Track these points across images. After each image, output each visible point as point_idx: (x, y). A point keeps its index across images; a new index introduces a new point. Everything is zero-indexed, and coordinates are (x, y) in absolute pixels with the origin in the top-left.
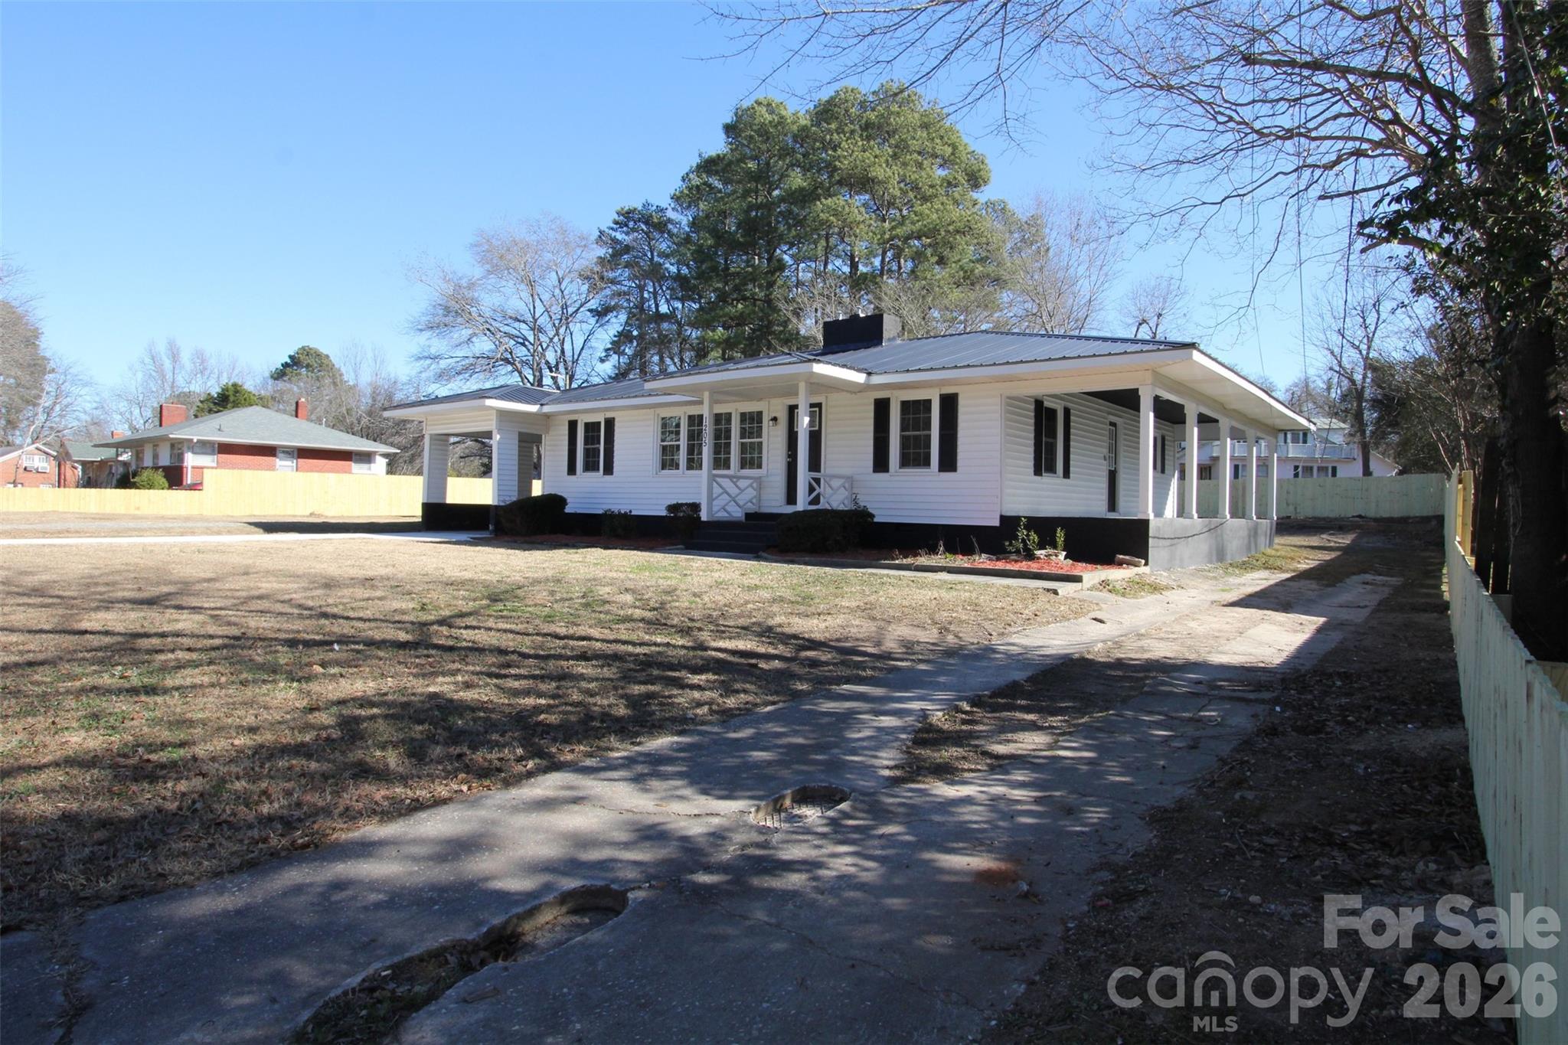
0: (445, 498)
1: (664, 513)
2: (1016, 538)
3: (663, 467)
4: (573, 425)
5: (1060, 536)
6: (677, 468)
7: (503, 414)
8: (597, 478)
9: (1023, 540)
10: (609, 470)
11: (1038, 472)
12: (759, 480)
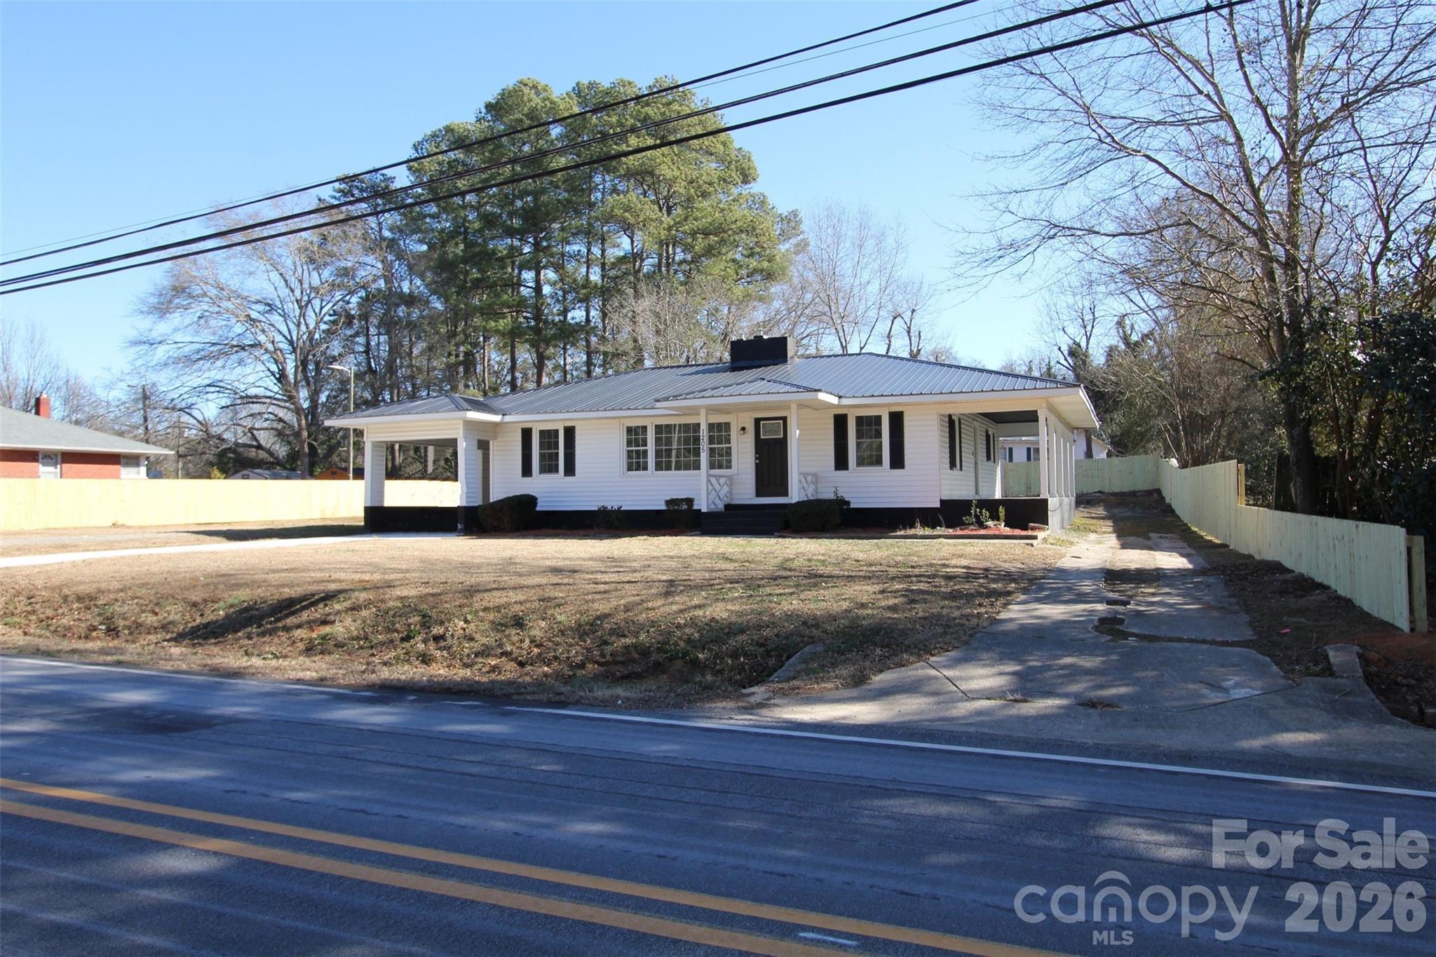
0: (383, 501)
1: (664, 507)
2: (970, 514)
3: (629, 469)
4: (527, 434)
5: (1002, 511)
6: (645, 468)
7: (469, 424)
8: (558, 480)
9: (976, 515)
10: (570, 470)
11: (951, 468)
12: (730, 477)
